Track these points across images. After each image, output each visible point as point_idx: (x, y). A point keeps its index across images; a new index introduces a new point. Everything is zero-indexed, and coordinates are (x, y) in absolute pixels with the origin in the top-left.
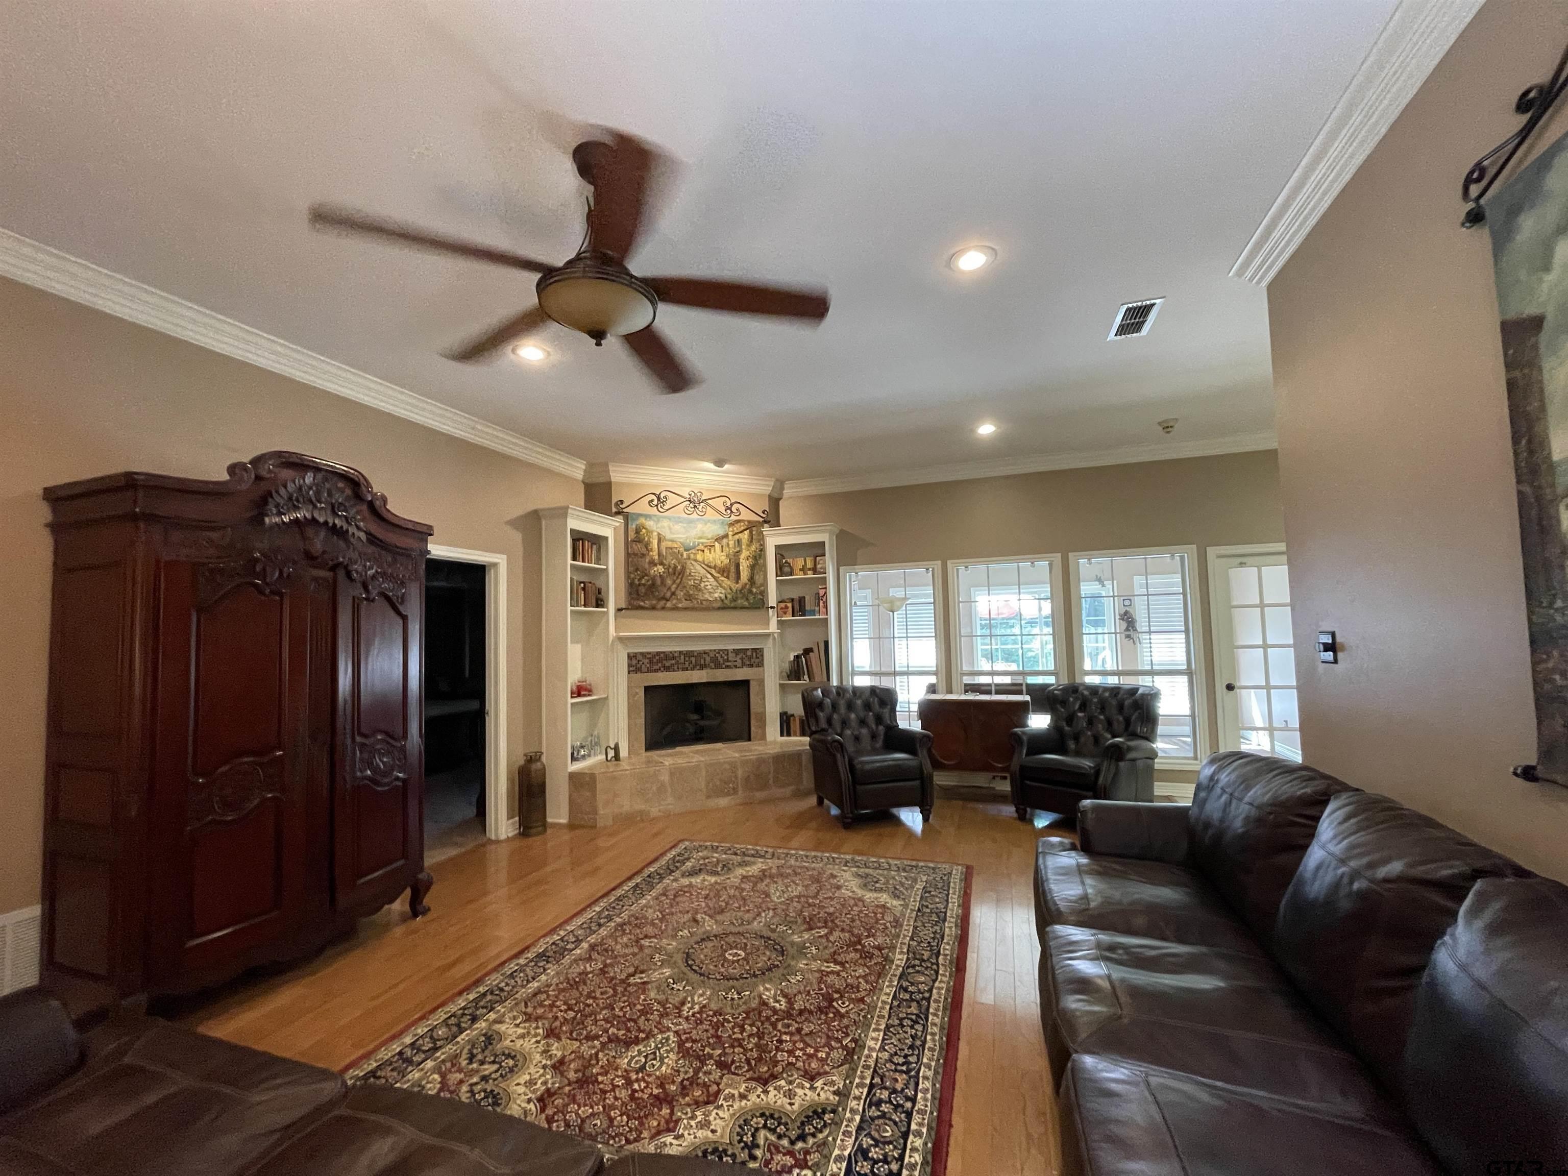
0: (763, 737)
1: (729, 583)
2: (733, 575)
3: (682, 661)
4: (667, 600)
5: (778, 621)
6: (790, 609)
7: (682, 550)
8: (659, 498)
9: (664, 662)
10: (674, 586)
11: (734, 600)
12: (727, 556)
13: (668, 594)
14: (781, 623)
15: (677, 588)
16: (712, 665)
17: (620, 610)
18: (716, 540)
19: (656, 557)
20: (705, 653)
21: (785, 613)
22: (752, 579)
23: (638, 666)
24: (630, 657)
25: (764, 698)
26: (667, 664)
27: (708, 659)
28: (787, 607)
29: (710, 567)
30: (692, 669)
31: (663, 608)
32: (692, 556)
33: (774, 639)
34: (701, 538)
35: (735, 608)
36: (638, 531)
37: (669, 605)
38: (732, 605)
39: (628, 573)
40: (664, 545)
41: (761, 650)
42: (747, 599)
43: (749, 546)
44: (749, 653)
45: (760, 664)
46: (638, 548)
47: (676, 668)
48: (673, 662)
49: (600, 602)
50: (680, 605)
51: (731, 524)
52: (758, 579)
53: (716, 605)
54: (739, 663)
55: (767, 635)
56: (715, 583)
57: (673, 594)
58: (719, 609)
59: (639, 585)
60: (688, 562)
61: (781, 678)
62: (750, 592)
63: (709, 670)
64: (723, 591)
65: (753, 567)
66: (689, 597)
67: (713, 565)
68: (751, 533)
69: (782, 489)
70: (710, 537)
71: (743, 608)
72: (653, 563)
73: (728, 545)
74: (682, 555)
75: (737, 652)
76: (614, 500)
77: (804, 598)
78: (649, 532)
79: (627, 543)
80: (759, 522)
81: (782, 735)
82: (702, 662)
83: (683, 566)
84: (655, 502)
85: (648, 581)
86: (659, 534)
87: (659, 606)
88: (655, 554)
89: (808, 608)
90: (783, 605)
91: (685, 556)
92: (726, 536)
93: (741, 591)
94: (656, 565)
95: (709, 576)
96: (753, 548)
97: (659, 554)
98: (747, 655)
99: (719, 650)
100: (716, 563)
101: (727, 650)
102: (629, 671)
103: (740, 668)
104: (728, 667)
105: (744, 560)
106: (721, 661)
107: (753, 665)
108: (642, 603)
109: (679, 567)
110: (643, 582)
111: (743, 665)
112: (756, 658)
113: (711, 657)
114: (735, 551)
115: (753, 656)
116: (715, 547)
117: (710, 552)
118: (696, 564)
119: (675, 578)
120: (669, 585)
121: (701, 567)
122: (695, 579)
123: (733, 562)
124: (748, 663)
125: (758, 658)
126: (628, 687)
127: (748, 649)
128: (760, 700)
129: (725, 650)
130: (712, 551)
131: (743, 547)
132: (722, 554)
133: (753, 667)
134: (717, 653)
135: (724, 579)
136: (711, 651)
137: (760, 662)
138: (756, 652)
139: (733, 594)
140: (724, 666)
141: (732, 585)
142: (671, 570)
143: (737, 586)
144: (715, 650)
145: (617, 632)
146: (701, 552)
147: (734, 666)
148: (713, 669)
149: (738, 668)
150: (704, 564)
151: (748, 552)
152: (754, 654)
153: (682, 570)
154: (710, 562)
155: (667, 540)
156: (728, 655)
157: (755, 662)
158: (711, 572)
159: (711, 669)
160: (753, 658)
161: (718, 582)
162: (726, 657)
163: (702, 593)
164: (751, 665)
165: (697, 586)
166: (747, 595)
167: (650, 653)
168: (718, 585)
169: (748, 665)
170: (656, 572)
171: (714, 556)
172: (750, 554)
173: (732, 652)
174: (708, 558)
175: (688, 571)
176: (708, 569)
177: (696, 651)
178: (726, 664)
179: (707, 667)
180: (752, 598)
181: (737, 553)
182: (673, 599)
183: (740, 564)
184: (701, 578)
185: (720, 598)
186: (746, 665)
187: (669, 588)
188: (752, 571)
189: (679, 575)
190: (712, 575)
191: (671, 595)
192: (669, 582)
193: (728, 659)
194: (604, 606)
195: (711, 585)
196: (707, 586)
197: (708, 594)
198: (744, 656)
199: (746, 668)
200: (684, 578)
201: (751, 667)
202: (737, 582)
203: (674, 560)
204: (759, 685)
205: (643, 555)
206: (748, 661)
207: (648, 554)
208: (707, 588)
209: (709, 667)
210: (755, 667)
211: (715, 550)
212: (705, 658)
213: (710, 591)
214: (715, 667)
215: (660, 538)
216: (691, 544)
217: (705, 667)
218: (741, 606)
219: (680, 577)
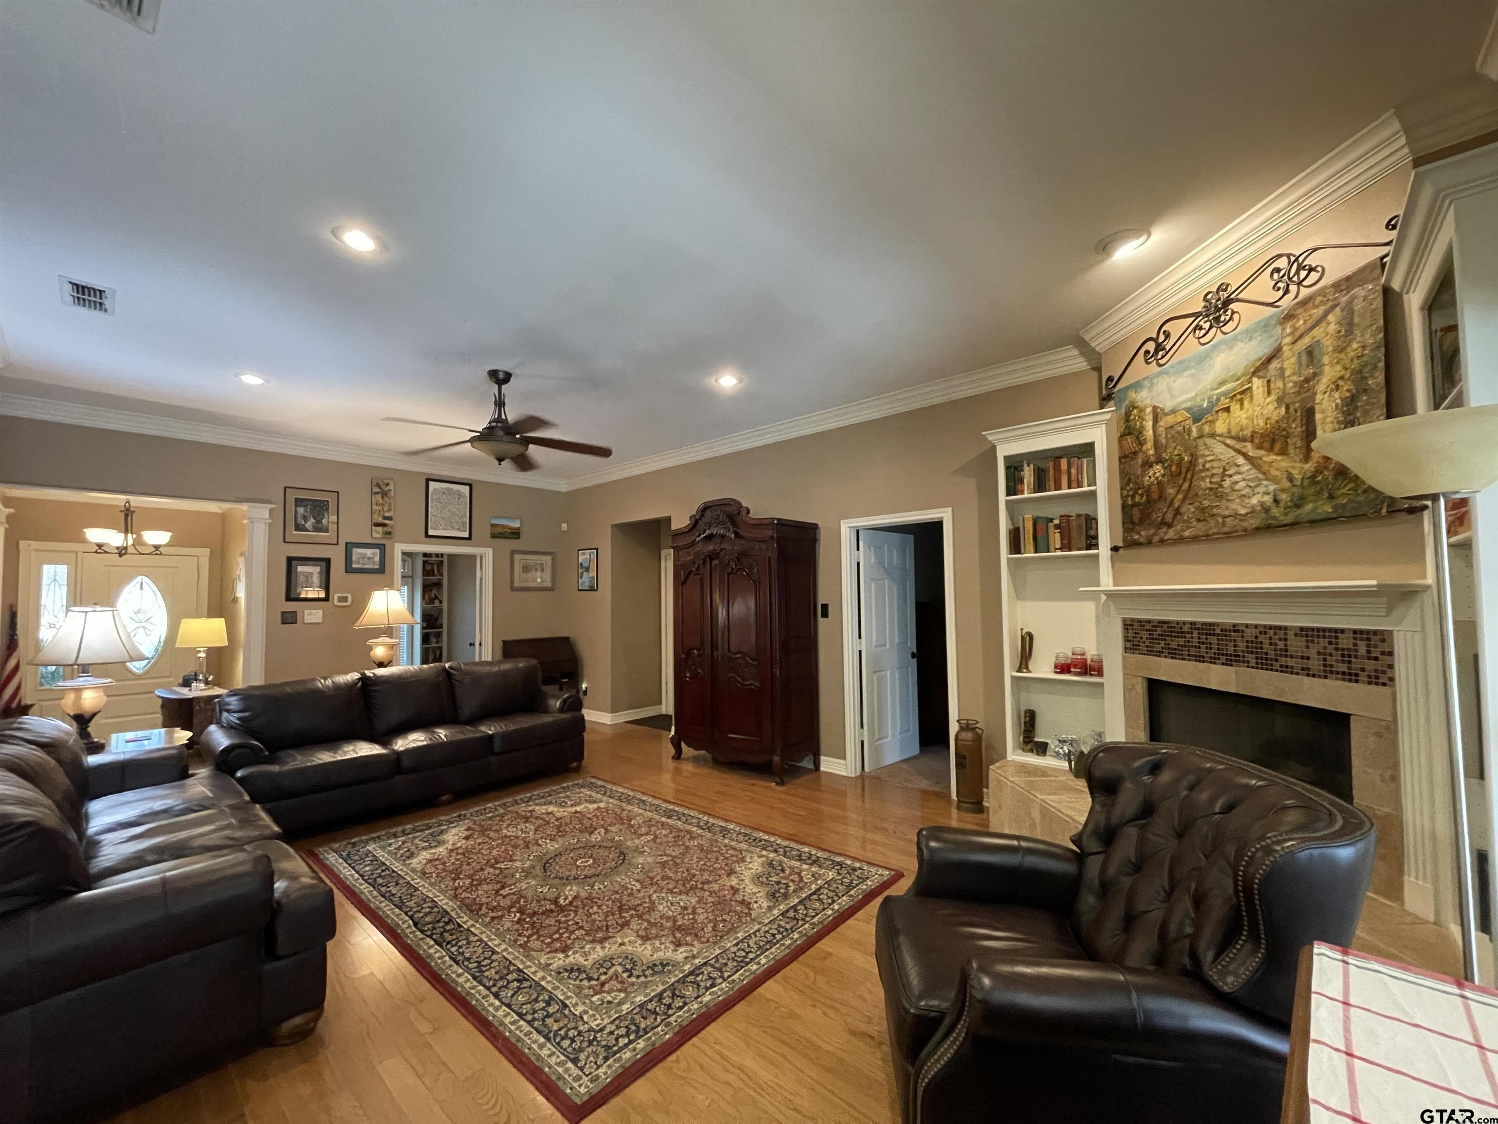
0: (1395, 890)
1: (1286, 464)
2: (1296, 441)
3: (1195, 641)
4: (1169, 526)
7: (1190, 422)
8: (1157, 344)
9: (1169, 639)
10: (1180, 496)
11: (1297, 503)
12: (1282, 398)
13: (1170, 515)
15: (1184, 499)
16: (1251, 658)
17: (1116, 550)
18: (1254, 373)
19: (1151, 452)
20: (1235, 628)
23: (1136, 641)
24: (1128, 625)
25: (1395, 779)
26: (1174, 645)
27: (1242, 644)
29: (1243, 440)
30: (1213, 661)
31: (1162, 541)
32: (1208, 428)
34: (1224, 381)
35: (1294, 525)
36: (1128, 416)
37: (1171, 534)
38: (1288, 519)
40: (1162, 424)
41: (1384, 637)
42: (1331, 497)
43: (1340, 350)
44: (1346, 642)
45: (1384, 678)
46: (1131, 443)
47: (1186, 652)
48: (1181, 641)
49: (1092, 542)
50: (1187, 533)
51: (1290, 317)
53: (1253, 523)
54: (1315, 664)
56: (1254, 473)
57: (1177, 512)
58: (1258, 530)
59: (1133, 506)
60: (1201, 443)
62: (1339, 474)
63: (1243, 669)
64: (1271, 489)
65: (1349, 406)
66: (1202, 514)
67: (1247, 433)
68: (1346, 310)
70: (1240, 371)
71: (1315, 523)
72: (1148, 463)
73: (1283, 371)
74: (1190, 433)
76: (1104, 377)
78: (1141, 411)
79: (1119, 441)
80: (1370, 266)
82: (1231, 648)
83: (1192, 455)
84: (1153, 352)
85: (1142, 496)
86: (1155, 408)
87: (1156, 539)
88: (1149, 448)
91: (1194, 433)
92: (1276, 354)
93: (1314, 477)
94: (1151, 466)
95: (1241, 460)
96: (1354, 346)
97: (1156, 444)
98: (1340, 646)
99: (1265, 626)
100: (1254, 426)
101: (1286, 628)
102: (1126, 648)
103: (1320, 677)
104: (1286, 669)
105: (1327, 394)
106: (1272, 655)
107: (1357, 675)
108: (1136, 537)
109: (1186, 458)
110: (1137, 500)
111: (1327, 672)
112: (1369, 658)
113: (1247, 642)
114: (1302, 378)
115: (1356, 651)
116: (1251, 392)
117: (1242, 405)
118: (1215, 441)
119: (1181, 482)
120: (1171, 496)
121: (1223, 446)
122: (1213, 475)
123: (1296, 411)
124: (1343, 667)
125: (1376, 659)
126: (1124, 674)
127: (1342, 631)
128: (1381, 781)
129: (1280, 628)
130: (1246, 403)
131: (1326, 359)
132: (1269, 400)
133: (1357, 681)
134: (1261, 633)
135: (1274, 457)
136: (1247, 626)
137: (1384, 672)
138: (1368, 639)
139: (1294, 489)
140: (1277, 665)
141: (1293, 468)
142: (1174, 468)
143: (1307, 466)
144: (1256, 626)
145: (1114, 586)
146: (1225, 414)
147: (1303, 669)
148: (1253, 667)
149: (1314, 676)
150: (1232, 438)
151: (1338, 368)
152: (1362, 649)
153: (1190, 462)
154: (1242, 430)
155: (1166, 414)
156: (1286, 640)
157: (1363, 670)
158: (1244, 450)
159: (1248, 667)
160: (1356, 657)
161: (1259, 470)
162: (1281, 645)
163: (1228, 500)
164: (1350, 674)
165: (1217, 488)
166: (1333, 484)
167: (1149, 622)
168: (1261, 476)
169: (1343, 673)
170: (1152, 479)
171: (1251, 411)
172: (1343, 372)
173: (1296, 635)
174: (1237, 420)
175: (1201, 461)
176: (1238, 446)
177: (1218, 624)
178: (1283, 661)
179: (1239, 661)
180: (1344, 491)
181: (1307, 380)
182: (1179, 521)
183: (1317, 407)
184: (1225, 470)
185: (1262, 504)
186: (1337, 673)
187: (1171, 503)
188: (1349, 414)
189: (1186, 474)
190: (1245, 455)
191: (1175, 516)
192: (1171, 491)
193: (1286, 650)
194: (1096, 546)
195: (1244, 480)
196: (1237, 482)
197: (1237, 500)
198: (1329, 646)
199: (1337, 679)
200: (1195, 477)
201: (1350, 681)
202: (1307, 458)
203: (1178, 448)
204: (1379, 735)
205: (1135, 453)
206: (1343, 662)
207: (1141, 450)
208: (1237, 487)
209: (1244, 662)
210: (1363, 682)
211: (1252, 397)
212: (1235, 641)
213: (1243, 493)
214: (1257, 663)
215: (1157, 415)
216: (1205, 405)
217: (1236, 661)
218: (1309, 518)
219: (1189, 476)
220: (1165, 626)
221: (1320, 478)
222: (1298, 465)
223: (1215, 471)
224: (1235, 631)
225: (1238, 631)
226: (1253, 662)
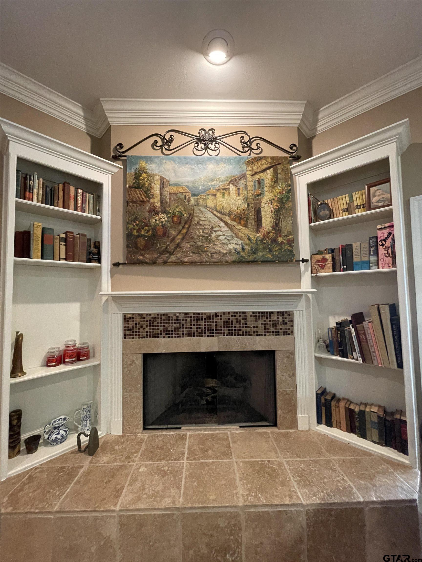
0: (294, 424)
1: (247, 231)
2: (252, 222)
3: (188, 325)
4: (171, 253)
5: (312, 277)
6: (330, 262)
7: (189, 194)
8: (163, 138)
9: (167, 325)
10: (180, 237)
11: (254, 251)
12: (246, 199)
13: (172, 247)
14: (316, 281)
15: (183, 239)
17: (116, 265)
18: (231, 182)
19: (158, 204)
21: (322, 267)
22: (276, 226)
23: (136, 329)
24: (126, 319)
25: (294, 375)
26: (170, 329)
27: (220, 323)
28: (324, 260)
29: (224, 214)
30: (201, 335)
31: (165, 263)
32: (201, 202)
33: (307, 298)
34: (212, 180)
35: (254, 262)
36: (137, 176)
37: (173, 258)
38: (250, 259)
39: (127, 223)
40: (168, 190)
41: (290, 314)
42: (270, 251)
43: (273, 187)
44: (274, 318)
45: (289, 332)
46: (138, 194)
47: (180, 332)
48: (176, 326)
49: (93, 257)
50: (186, 259)
51: (250, 162)
52: (285, 225)
53: (230, 258)
54: (260, 329)
55: (299, 296)
56: (229, 233)
57: (178, 245)
58: (234, 262)
59: (138, 236)
60: (196, 208)
61: (318, 348)
62: (274, 241)
63: (221, 337)
64: (240, 242)
65: (277, 213)
66: (198, 250)
67: (226, 211)
68: (275, 172)
69: (316, 121)
70: (223, 178)
71: (265, 262)
72: (154, 211)
73: (246, 186)
74: (189, 201)
75: (257, 315)
76: (113, 144)
77: (351, 245)
78: (150, 176)
79: (125, 189)
80: (285, 158)
81: (319, 422)
82: (213, 326)
83: (190, 214)
84: (160, 143)
85: (148, 231)
86: (162, 179)
87: (160, 260)
88: (156, 202)
89: (356, 259)
90: (319, 257)
91: (192, 201)
92: (243, 176)
93: (262, 240)
94: (157, 213)
95: (222, 224)
96: (279, 188)
97: (162, 201)
98: (271, 320)
99: (234, 313)
100: (230, 209)
101: (245, 313)
102: (125, 335)
103: (262, 335)
104: (246, 334)
105: (267, 204)
106: (238, 327)
107: (278, 332)
108: (141, 258)
109: (185, 215)
110: (143, 233)
111: (266, 332)
112: (283, 324)
113: (224, 321)
114: (256, 193)
115: (279, 321)
116: (229, 190)
117: (224, 196)
118: (206, 210)
119: (181, 228)
120: (173, 236)
121: (212, 214)
122: (205, 229)
123: (252, 207)
124: (273, 329)
125: (286, 323)
126: (123, 354)
127: (273, 312)
128: (289, 377)
129: (243, 313)
130: (226, 195)
131: (266, 189)
132: (238, 198)
133: (279, 335)
134: (232, 316)
135: (241, 227)
136: (224, 313)
137: (289, 329)
138: (283, 315)
139: (252, 245)
140: (240, 333)
141: (251, 234)
142: (175, 219)
143: (258, 235)
144: (229, 313)
145: (112, 291)
146: (213, 197)
147: (254, 332)
148: (227, 335)
149: (259, 335)
150: (216, 211)
151: (272, 194)
152: (281, 319)
153: (189, 218)
154: (223, 208)
155: (170, 185)
156: (246, 319)
157: (281, 329)
158: (225, 220)
159: (224, 335)
160: (278, 324)
161: (233, 232)
162: (243, 321)
163: (214, 244)
164: (276, 332)
165: (207, 237)
166: (271, 246)
167: (149, 315)
168: (234, 235)
169: (273, 332)
170: (158, 222)
171: (228, 201)
172: (274, 197)
173: (251, 316)
174: (221, 203)
175: (196, 219)
176: (221, 216)
177: (205, 313)
178: (244, 330)
179: (219, 333)
180: (277, 249)
181: (258, 195)
182: (178, 251)
183: (262, 209)
184: (212, 227)
185: (236, 249)
186: (270, 332)
187: (173, 239)
188: (277, 216)
189: (185, 224)
190: (225, 223)
191: (176, 248)
192: (173, 232)
193: (246, 324)
194: (99, 261)
195: (224, 235)
196: (220, 236)
197: (220, 245)
198: (267, 320)
199: (270, 335)
200: (191, 227)
201: (276, 335)
202: (257, 231)
203: (179, 207)
204: (288, 357)
205: (143, 202)
206: (273, 327)
207: (148, 201)
208: (220, 238)
209: (221, 333)
210: (281, 335)
211: (229, 193)
212: (216, 322)
213: (223, 242)
214: (229, 333)
215: (163, 183)
216: (200, 188)
217: (216, 333)
218: (262, 259)
219: (187, 226)
220: (163, 317)
221: (265, 241)
222: (253, 233)
223: (206, 227)
224: (216, 317)
225: (218, 316)
226: (227, 332)
